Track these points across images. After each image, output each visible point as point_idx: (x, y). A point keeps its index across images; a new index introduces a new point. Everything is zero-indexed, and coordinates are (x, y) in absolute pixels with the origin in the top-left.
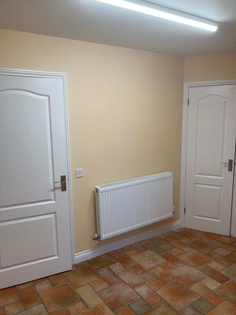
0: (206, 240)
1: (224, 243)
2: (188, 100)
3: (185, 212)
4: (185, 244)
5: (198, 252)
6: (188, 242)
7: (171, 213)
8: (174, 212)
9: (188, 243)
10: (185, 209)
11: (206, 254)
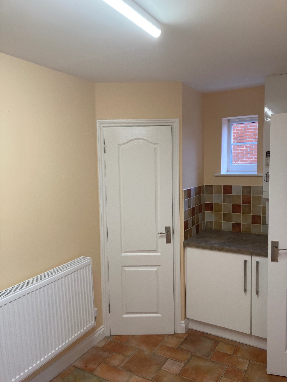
0: (146, 351)
1: (171, 349)
2: (104, 146)
3: (110, 312)
4: (119, 368)
5: (141, 379)
6: (122, 361)
7: (92, 321)
8: (96, 318)
9: (122, 365)
10: (109, 306)
11: (153, 378)
